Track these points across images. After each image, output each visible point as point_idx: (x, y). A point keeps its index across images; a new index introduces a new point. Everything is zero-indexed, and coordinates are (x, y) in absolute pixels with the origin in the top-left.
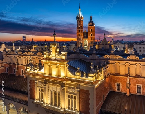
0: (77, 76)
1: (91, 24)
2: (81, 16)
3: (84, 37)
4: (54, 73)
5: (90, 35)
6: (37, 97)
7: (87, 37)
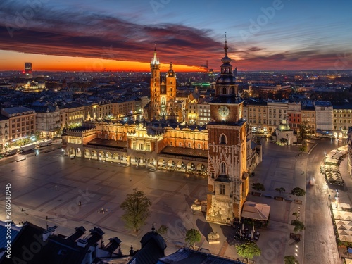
0: (151, 137)
1: (171, 74)
2: (157, 63)
3: (161, 93)
4: (141, 136)
5: (169, 89)
6: (132, 147)
7: (165, 93)
